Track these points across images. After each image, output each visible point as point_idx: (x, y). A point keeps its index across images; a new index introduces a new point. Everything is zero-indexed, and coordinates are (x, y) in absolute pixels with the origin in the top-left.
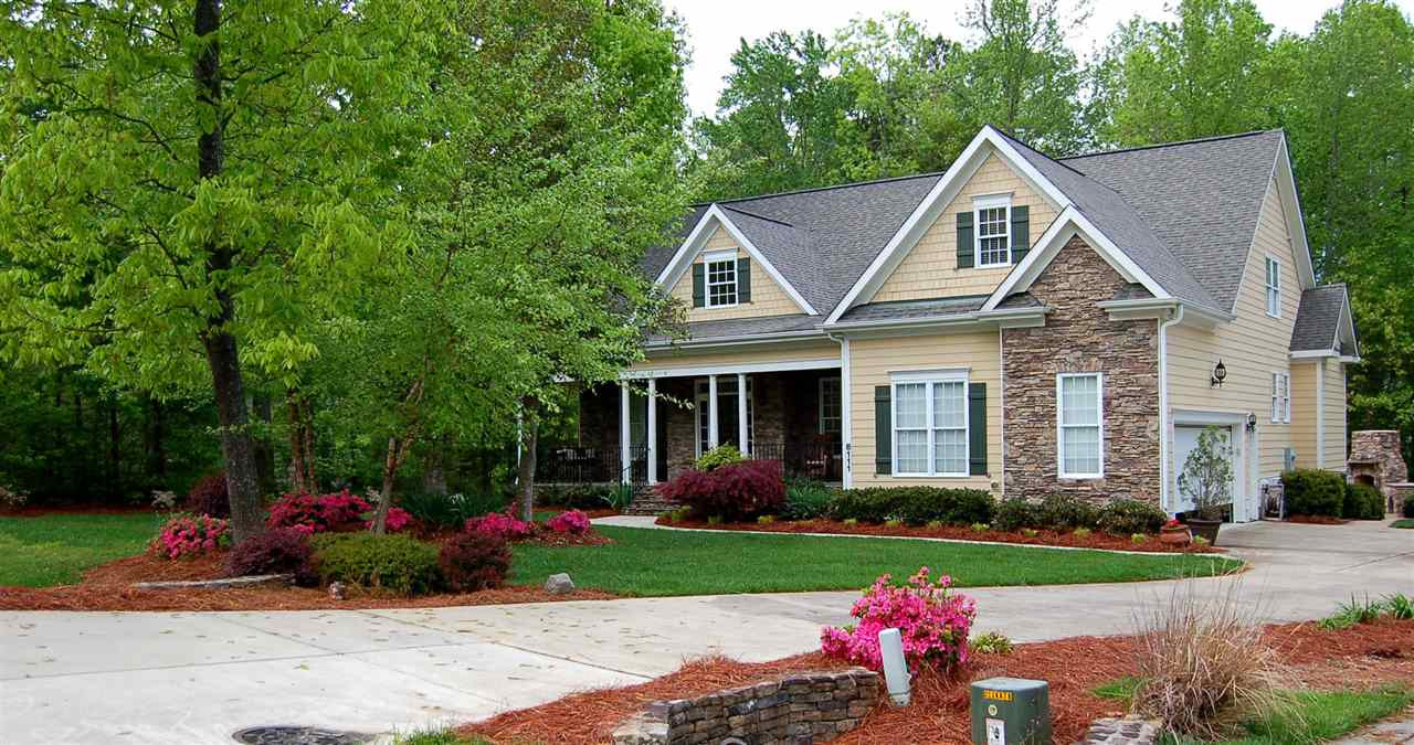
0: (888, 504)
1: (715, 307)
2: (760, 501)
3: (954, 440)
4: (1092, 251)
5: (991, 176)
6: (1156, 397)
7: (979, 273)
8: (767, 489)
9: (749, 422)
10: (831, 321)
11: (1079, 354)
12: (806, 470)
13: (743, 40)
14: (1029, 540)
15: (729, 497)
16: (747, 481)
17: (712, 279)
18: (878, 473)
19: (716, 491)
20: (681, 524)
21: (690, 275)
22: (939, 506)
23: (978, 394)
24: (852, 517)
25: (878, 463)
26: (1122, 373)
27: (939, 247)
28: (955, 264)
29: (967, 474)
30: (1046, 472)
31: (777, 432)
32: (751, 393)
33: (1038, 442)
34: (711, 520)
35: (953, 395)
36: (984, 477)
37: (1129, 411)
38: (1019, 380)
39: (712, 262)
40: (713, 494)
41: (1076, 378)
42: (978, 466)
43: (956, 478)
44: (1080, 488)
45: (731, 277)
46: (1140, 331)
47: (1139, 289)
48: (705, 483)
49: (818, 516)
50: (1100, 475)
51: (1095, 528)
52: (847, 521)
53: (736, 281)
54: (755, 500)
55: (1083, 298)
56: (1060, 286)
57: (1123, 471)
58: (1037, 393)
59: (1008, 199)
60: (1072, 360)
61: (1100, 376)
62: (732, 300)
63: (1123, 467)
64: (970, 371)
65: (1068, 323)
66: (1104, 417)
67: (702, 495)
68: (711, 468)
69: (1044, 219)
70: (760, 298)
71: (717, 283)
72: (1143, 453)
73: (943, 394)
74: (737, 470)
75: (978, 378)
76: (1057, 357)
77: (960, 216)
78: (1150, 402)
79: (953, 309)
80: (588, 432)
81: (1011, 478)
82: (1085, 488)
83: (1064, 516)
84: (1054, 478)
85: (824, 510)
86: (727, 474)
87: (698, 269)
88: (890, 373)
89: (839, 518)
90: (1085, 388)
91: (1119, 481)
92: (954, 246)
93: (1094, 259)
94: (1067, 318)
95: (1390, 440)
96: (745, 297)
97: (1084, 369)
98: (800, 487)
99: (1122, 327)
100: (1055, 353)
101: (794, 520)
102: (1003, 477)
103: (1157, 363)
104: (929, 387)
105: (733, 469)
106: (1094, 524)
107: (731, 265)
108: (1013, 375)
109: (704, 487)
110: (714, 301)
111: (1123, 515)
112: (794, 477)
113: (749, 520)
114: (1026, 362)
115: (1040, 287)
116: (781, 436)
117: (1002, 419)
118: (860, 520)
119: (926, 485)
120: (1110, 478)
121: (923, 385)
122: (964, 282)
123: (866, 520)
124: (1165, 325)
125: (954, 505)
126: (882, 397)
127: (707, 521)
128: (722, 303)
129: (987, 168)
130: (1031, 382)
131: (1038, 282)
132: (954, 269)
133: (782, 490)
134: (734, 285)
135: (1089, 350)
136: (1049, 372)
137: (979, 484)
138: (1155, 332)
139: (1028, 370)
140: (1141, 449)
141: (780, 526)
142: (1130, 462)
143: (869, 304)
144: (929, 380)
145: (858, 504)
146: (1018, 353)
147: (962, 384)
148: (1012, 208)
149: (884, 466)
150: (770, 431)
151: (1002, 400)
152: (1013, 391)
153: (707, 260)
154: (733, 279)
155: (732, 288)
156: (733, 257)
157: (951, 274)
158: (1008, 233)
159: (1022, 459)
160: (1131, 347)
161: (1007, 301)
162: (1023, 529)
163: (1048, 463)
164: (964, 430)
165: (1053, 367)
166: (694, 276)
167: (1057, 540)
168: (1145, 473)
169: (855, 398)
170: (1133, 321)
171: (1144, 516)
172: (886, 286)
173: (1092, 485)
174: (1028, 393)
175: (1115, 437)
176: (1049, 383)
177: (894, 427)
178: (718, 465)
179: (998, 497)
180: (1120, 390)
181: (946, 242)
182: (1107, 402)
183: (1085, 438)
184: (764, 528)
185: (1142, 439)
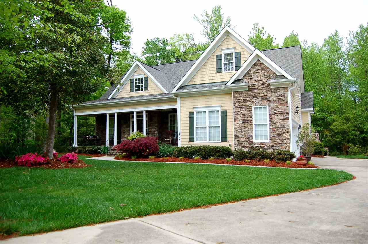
0: (195, 152)
1: (137, 92)
2: (150, 151)
3: (216, 130)
4: (264, 65)
5: (228, 43)
6: (288, 113)
7: (225, 74)
8: (152, 146)
9: (147, 127)
10: (174, 91)
11: (260, 99)
12: (165, 141)
13: (148, 39)
14: (248, 164)
15: (139, 149)
16: (145, 144)
17: (136, 83)
18: (190, 141)
19: (134, 147)
20: (122, 159)
21: (129, 82)
22: (213, 152)
23: (224, 115)
24: (182, 156)
25: (190, 138)
26: (275, 105)
27: (210, 66)
28: (216, 71)
29: (220, 141)
30: (249, 140)
31: (155, 130)
32: (147, 118)
33: (246, 130)
34: (132, 157)
35: (216, 115)
36: (227, 142)
37: (278, 118)
38: (239, 109)
39: (136, 78)
40: (133, 148)
41: (259, 108)
42: (224, 138)
43: (217, 143)
44: (261, 146)
45: (142, 82)
46: (282, 91)
47: (283, 77)
48: (130, 144)
49: (170, 156)
50: (268, 141)
51: (271, 159)
52: (180, 158)
53: (143, 84)
54: (148, 150)
55: (261, 80)
56: (253, 77)
57: (277, 139)
58: (245, 113)
59: (234, 50)
60: (258, 102)
61: (268, 107)
62: (142, 90)
63: (277, 138)
64: (221, 107)
65: (256, 89)
66: (270, 121)
67: (130, 149)
68: (133, 139)
69: (246, 56)
70: (151, 89)
71: (138, 85)
72: (283, 133)
73: (212, 115)
74: (142, 140)
75: (224, 109)
76: (252, 101)
77: (217, 56)
78: (286, 115)
79: (216, 86)
80: (98, 131)
81: (236, 142)
82: (263, 145)
83: (259, 155)
84: (252, 142)
85: (172, 154)
86: (138, 141)
87: (132, 80)
88: (194, 108)
89: (177, 157)
90: (262, 111)
91: (275, 143)
92: (215, 66)
93: (265, 67)
94: (256, 87)
95: (316, 135)
96: (146, 89)
97: (262, 104)
98: (163, 147)
99: (275, 90)
100: (251, 99)
101: (162, 157)
102: (234, 142)
103: (288, 102)
104: (207, 113)
105: (140, 140)
106: (270, 158)
107: (142, 79)
108: (237, 107)
109: (130, 146)
110: (136, 90)
111: (281, 154)
112: (161, 143)
113: (146, 157)
114: (242, 103)
115: (246, 77)
116: (157, 131)
117: (233, 122)
118: (185, 157)
119: (207, 145)
120: (272, 142)
121: (205, 112)
122: (219, 77)
123: (187, 157)
124: (290, 89)
125: (219, 151)
126: (191, 116)
127: (131, 158)
128: (139, 91)
129: (227, 40)
130: (244, 109)
131: (245, 75)
132: (215, 73)
133: (157, 147)
134: (143, 85)
135: (263, 98)
136: (249, 106)
137: (225, 144)
138: (287, 91)
139: (242, 105)
140: (283, 132)
141: (157, 159)
142: (279, 136)
143: (187, 85)
144: (207, 110)
145: (184, 151)
146: (239, 100)
147: (218, 111)
148: (235, 53)
149: (192, 139)
150: (153, 130)
151: (233, 116)
152: (237, 113)
153: (135, 78)
154: (142, 83)
155: (142, 86)
156: (143, 76)
157: (214, 75)
158: (234, 61)
159: (241, 136)
160: (279, 97)
161: (235, 81)
162: (244, 160)
163: (250, 137)
164: (219, 127)
165: (251, 104)
166: (130, 83)
167: (258, 163)
168: (284, 140)
169: (182, 116)
170: (279, 88)
171: (289, 155)
172: (192, 79)
173: (265, 144)
174: (242, 113)
175: (273, 128)
176: (250, 109)
177: (195, 126)
178: (135, 139)
179: (233, 149)
180: (275, 111)
181: (213, 64)
182: (270, 116)
183: (263, 128)
184: (151, 160)
185: (284, 128)
